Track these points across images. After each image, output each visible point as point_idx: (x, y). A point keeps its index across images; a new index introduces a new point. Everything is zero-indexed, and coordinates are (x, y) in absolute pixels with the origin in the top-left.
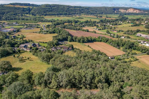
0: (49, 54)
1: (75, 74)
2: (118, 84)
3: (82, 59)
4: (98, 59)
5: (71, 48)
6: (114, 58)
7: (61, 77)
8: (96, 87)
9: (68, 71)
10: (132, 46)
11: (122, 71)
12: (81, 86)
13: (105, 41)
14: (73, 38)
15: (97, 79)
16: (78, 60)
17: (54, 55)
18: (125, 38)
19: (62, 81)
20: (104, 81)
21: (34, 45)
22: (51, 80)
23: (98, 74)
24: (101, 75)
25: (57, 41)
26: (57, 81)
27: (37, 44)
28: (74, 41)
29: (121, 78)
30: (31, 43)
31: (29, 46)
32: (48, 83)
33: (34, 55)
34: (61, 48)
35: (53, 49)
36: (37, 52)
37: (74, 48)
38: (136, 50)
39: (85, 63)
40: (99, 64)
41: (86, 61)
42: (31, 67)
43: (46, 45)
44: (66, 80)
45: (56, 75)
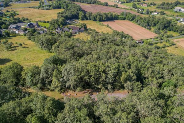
0: (50, 37)
1: (89, 68)
2: (156, 82)
3: (100, 43)
4: (123, 43)
5: (83, 29)
6: (143, 43)
7: (66, 73)
8: (123, 87)
9: (77, 64)
10: (168, 25)
11: (160, 61)
12: (98, 87)
13: (131, 19)
14: (87, 14)
15: (124, 76)
16: (94, 45)
17: (58, 39)
18: (158, 14)
19: (68, 80)
20: (135, 77)
21: (31, 25)
22: (50, 78)
23: (126, 68)
24: (130, 68)
25: (64, 18)
26: (61, 80)
27: (34, 23)
28: (87, 19)
29: (160, 73)
30: (26, 23)
31: (23, 27)
32: (47, 82)
33: (30, 39)
34: (69, 29)
35: (58, 31)
36: (34, 35)
37: (88, 29)
38: (173, 30)
39: (104, 51)
40: (126, 52)
41: (106, 47)
42: (25, 58)
43: (48, 25)
44: (75, 78)
45: (59, 70)
